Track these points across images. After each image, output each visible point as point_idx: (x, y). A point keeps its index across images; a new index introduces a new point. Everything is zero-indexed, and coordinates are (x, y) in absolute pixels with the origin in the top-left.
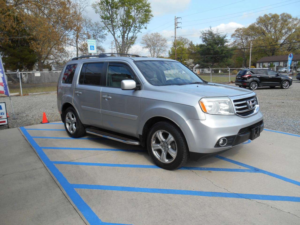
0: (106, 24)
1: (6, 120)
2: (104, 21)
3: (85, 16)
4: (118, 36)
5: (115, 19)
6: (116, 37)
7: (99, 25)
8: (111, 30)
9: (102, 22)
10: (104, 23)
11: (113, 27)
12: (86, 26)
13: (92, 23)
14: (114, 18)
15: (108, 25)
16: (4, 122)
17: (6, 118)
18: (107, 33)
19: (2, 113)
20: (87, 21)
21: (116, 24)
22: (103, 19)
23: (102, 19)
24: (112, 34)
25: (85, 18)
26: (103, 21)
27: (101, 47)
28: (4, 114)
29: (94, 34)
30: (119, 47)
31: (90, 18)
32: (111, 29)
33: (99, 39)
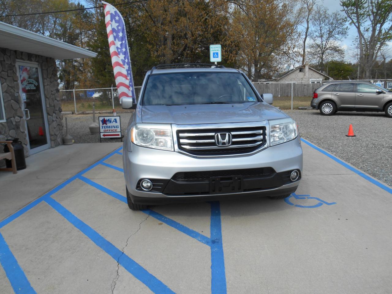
0: (348, 13)
1: (120, 133)
2: (346, 9)
3: (319, 7)
4: (366, 30)
5: (364, 4)
6: (362, 32)
7: (339, 16)
8: (355, 21)
9: (342, 11)
10: (346, 12)
11: (359, 16)
12: (320, 20)
13: (328, 14)
14: (362, 3)
15: (351, 14)
16: (118, 135)
17: (120, 131)
18: (349, 26)
19: (117, 126)
20: (321, 12)
21: (364, 12)
22: (345, 7)
23: (343, 7)
24: (357, 27)
25: (319, 8)
26: (344, 10)
27: (338, 47)
28: (118, 127)
29: (329, 30)
30: (366, 46)
31: (327, 7)
32: (356, 19)
33: (337, 36)
